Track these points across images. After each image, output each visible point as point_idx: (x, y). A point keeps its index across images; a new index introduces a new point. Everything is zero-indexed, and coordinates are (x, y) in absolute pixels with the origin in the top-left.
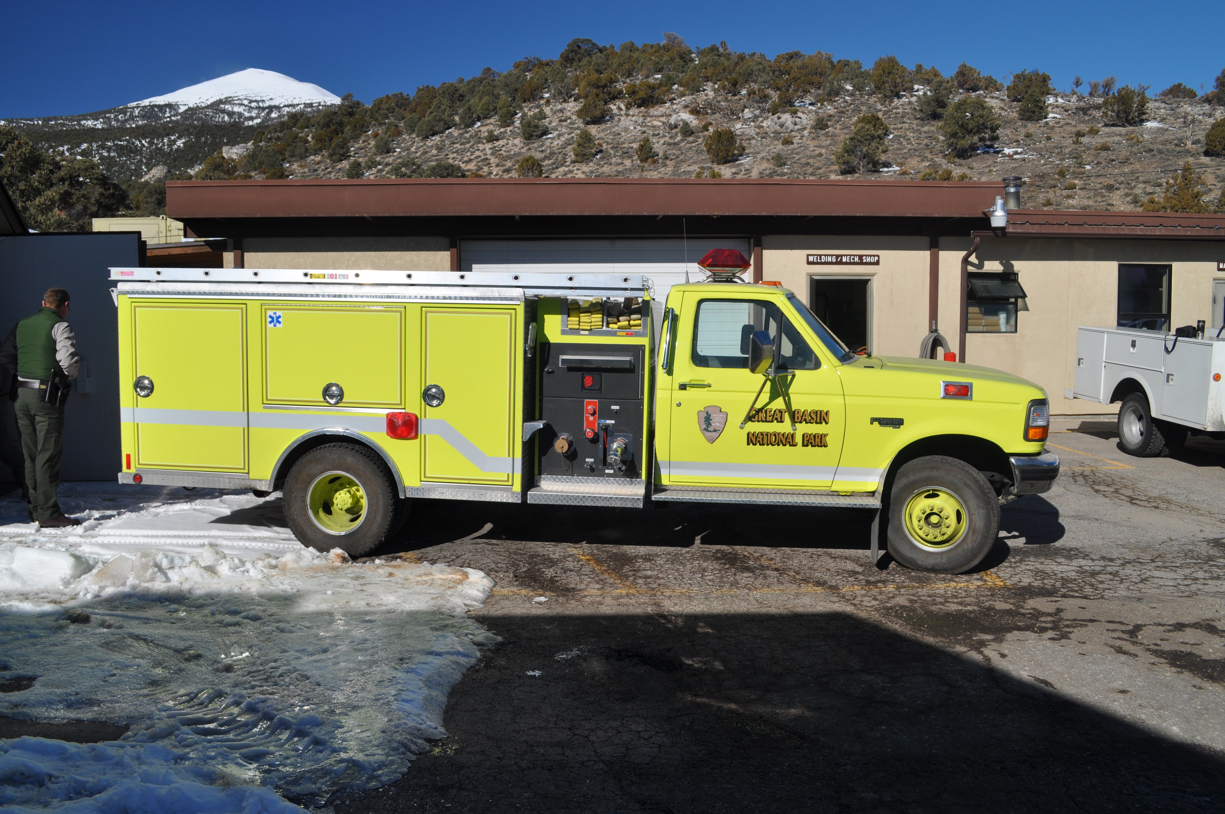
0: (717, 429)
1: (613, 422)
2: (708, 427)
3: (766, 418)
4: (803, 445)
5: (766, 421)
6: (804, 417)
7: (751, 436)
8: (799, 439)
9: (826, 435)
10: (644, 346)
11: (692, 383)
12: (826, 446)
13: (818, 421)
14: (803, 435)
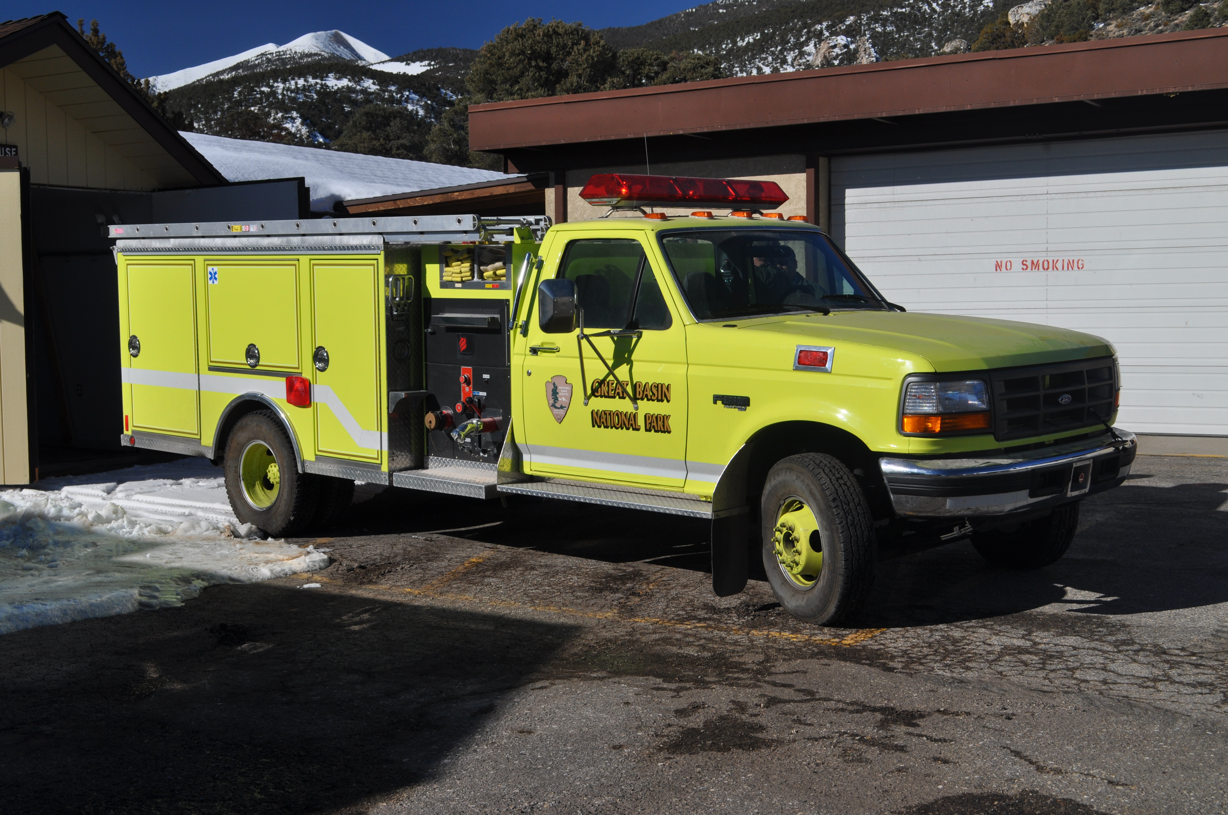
0: (563, 405)
1: (484, 394)
2: (555, 402)
3: (608, 392)
4: (647, 430)
5: (609, 397)
6: (645, 393)
7: (595, 415)
8: (641, 422)
9: (668, 417)
10: (508, 300)
11: (545, 346)
12: (669, 432)
13: (660, 398)
14: (645, 416)
